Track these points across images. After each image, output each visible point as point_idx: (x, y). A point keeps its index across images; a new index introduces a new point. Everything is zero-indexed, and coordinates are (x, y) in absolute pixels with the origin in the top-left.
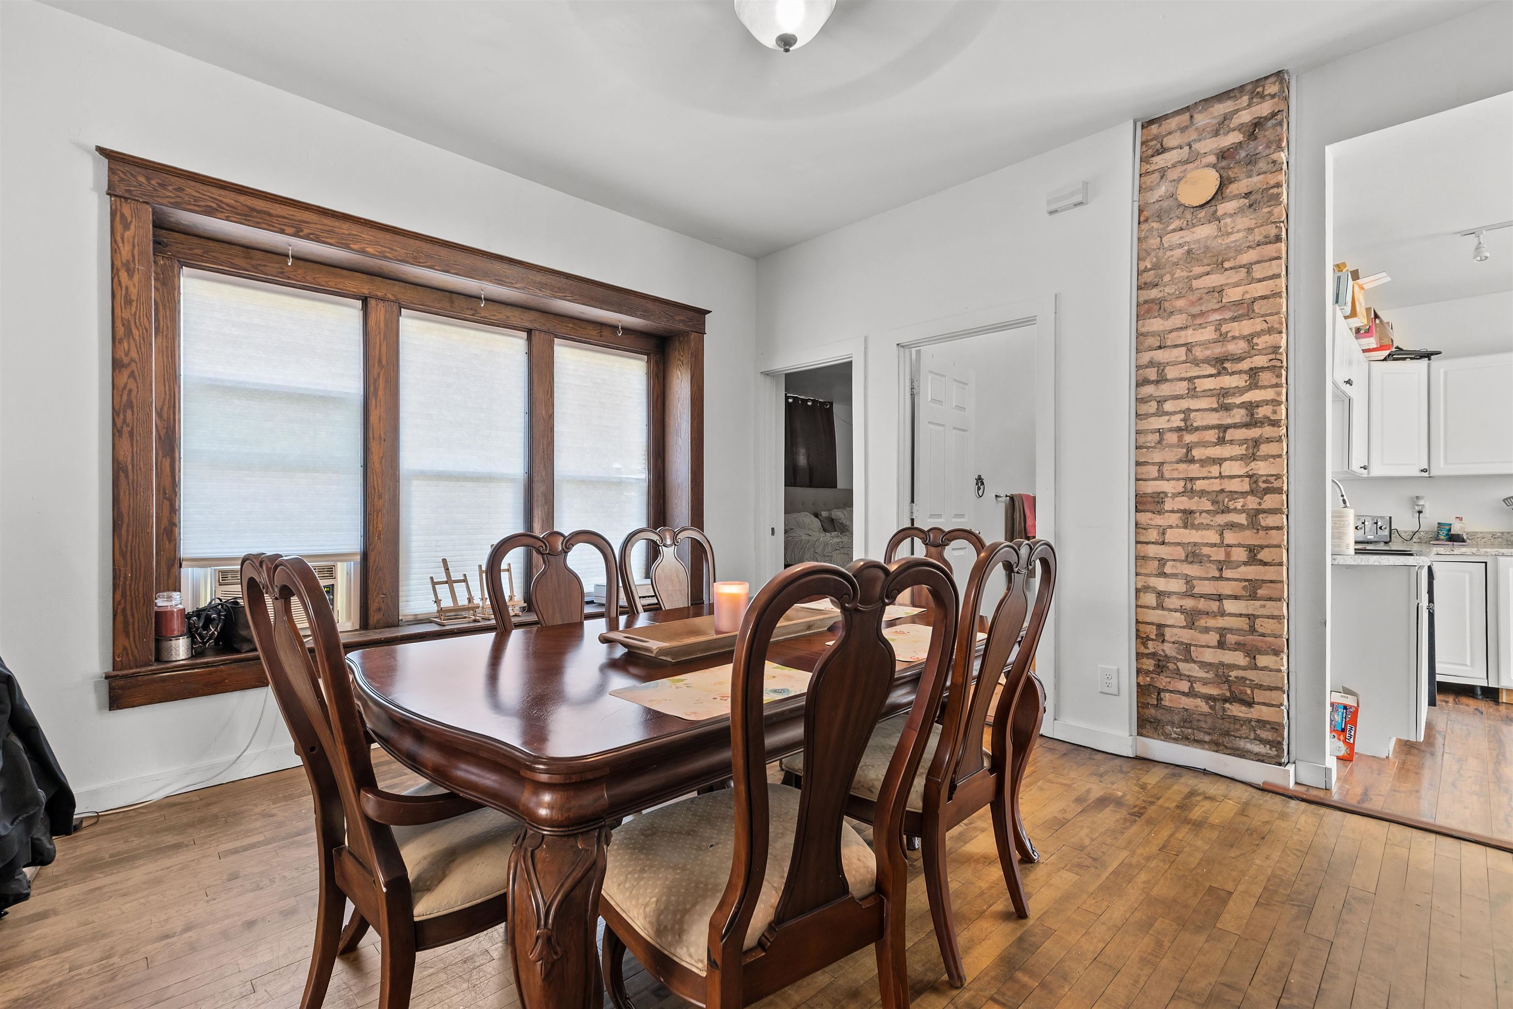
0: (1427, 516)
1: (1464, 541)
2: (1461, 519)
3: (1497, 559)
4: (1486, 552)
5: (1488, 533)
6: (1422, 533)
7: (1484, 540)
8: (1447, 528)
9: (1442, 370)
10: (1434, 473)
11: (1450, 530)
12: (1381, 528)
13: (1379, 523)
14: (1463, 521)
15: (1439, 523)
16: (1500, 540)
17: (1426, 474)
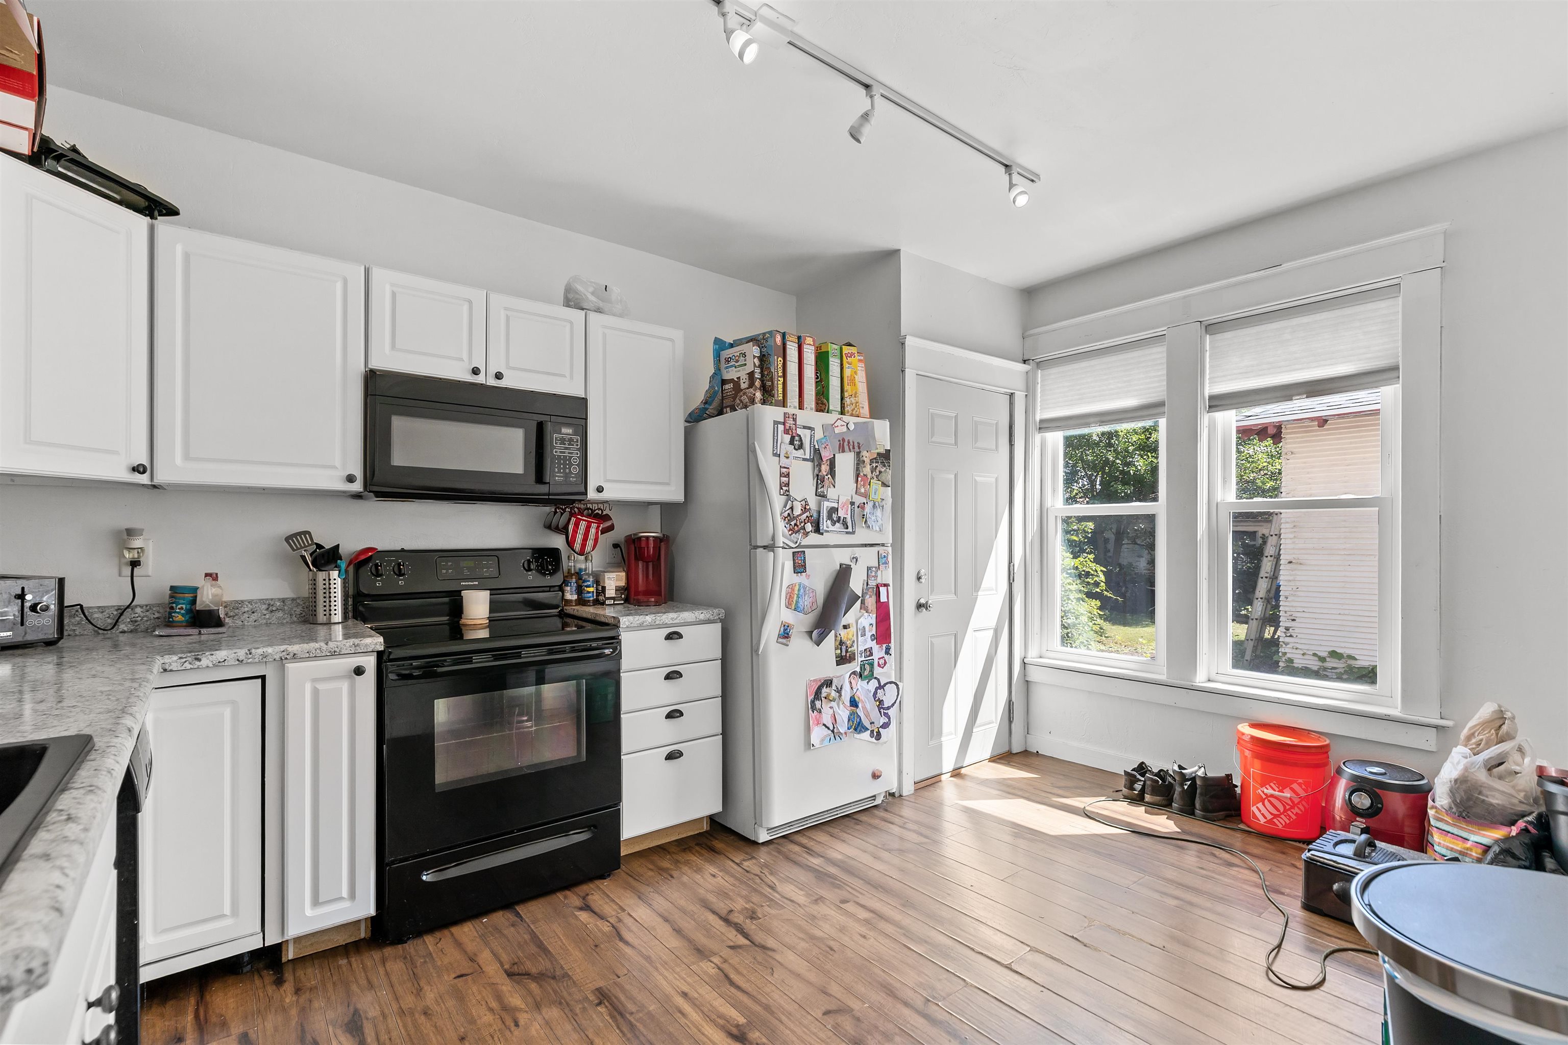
0: (150, 574)
1: (219, 623)
2: (212, 577)
3: (283, 666)
4: (264, 656)
5: (262, 601)
6: (138, 610)
7: (254, 617)
8: (189, 596)
9: (179, 249)
10: (161, 477)
11: (194, 601)
12: (33, 608)
13: (29, 597)
14: (219, 582)
15: (172, 588)
16: (280, 614)
17: (144, 479)
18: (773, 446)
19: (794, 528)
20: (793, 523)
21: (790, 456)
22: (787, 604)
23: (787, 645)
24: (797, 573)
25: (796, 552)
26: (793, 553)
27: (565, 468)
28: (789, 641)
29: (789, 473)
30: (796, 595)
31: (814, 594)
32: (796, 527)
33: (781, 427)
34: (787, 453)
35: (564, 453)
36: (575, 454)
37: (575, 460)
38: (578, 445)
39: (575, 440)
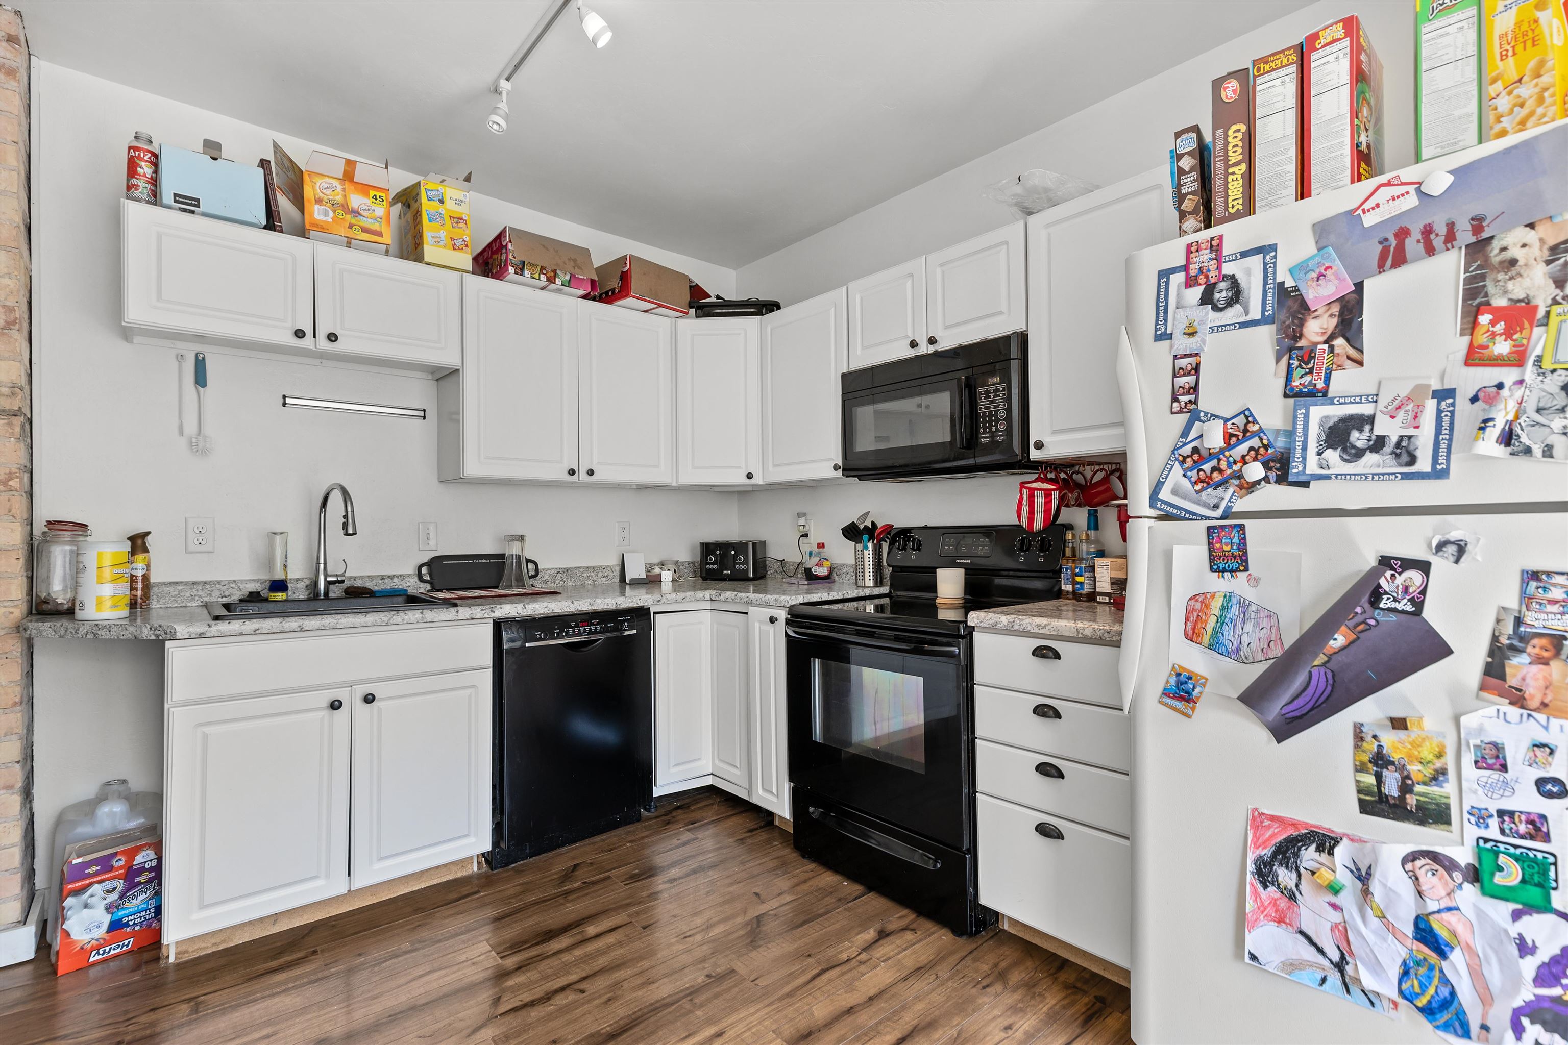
18: (1157, 320)
19: (1211, 478)
20: (1207, 467)
21: (1198, 328)
22: (1190, 632)
23: (1189, 716)
24: (1218, 571)
25: (1214, 527)
26: (1209, 528)
27: (990, 427)
28: (1193, 709)
29: (1198, 365)
30: (1214, 619)
31: (1274, 622)
32: (1215, 474)
33: (1178, 279)
34: (1190, 325)
35: (989, 408)
36: (1001, 406)
37: (1002, 414)
38: (1004, 395)
39: (1001, 389)
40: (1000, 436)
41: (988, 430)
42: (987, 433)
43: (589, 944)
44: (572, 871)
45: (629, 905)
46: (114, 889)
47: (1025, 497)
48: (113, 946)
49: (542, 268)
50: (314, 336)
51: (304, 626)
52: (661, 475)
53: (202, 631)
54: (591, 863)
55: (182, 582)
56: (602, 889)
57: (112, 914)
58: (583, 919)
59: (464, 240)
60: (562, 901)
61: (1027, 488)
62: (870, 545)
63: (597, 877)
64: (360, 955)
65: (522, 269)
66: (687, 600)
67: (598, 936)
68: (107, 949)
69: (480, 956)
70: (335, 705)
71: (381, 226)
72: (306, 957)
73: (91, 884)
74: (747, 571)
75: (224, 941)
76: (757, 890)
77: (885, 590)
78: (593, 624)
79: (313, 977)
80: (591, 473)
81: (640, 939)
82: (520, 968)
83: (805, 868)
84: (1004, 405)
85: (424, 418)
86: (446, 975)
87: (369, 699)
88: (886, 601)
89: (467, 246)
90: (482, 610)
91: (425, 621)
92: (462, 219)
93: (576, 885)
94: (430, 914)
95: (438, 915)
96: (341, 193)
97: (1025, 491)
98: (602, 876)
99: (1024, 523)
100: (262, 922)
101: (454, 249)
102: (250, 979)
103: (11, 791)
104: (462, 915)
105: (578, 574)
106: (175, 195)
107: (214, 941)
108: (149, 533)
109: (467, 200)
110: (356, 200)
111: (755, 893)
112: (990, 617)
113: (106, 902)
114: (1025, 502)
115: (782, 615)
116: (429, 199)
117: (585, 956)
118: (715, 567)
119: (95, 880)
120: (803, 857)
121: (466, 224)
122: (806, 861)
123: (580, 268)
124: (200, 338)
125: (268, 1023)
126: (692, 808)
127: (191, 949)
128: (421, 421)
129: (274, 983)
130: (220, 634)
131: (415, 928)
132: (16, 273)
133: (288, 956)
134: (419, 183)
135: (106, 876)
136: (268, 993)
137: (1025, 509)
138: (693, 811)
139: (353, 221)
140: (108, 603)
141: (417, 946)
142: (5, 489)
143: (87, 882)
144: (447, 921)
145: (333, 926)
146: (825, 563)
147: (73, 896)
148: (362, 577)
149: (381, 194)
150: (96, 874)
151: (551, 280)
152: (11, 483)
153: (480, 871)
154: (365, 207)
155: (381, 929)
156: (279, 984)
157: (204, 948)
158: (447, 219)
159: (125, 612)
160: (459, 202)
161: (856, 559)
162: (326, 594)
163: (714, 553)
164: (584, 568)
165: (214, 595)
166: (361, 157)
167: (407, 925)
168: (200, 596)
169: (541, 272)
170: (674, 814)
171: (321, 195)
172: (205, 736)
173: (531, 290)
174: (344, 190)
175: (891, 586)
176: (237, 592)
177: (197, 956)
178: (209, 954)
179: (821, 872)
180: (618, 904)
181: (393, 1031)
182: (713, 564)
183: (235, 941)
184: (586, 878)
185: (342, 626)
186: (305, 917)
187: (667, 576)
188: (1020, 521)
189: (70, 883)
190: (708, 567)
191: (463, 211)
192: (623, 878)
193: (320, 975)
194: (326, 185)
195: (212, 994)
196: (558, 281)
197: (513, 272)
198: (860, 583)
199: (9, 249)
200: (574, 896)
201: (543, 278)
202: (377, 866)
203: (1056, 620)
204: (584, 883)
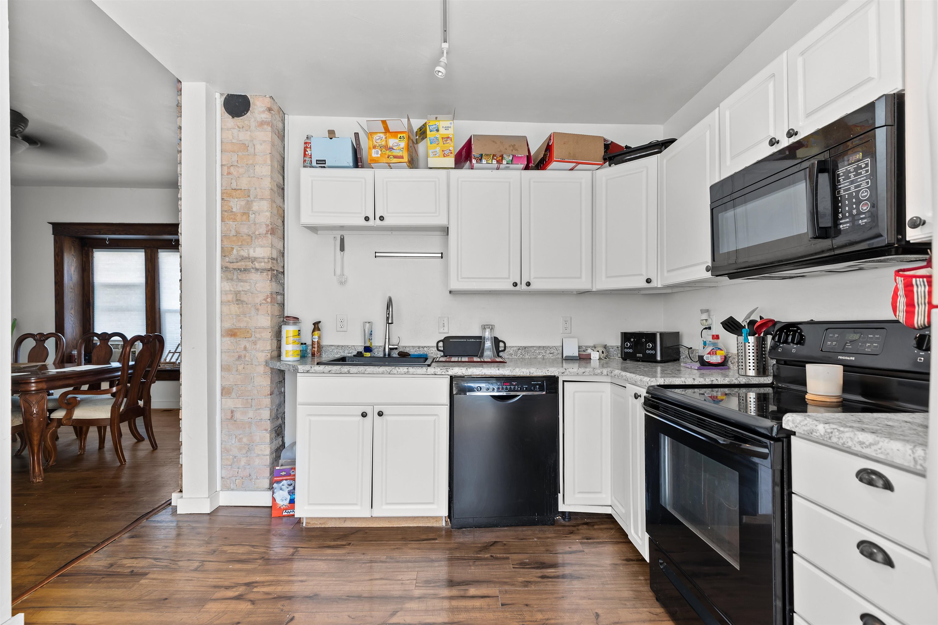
27: (851, 210)
35: (849, 189)
36: (864, 185)
37: (865, 194)
38: (867, 171)
39: (863, 166)
40: (862, 219)
41: (847, 215)
42: (847, 217)
43: (464, 601)
44: (491, 546)
45: (506, 583)
46: (291, 484)
47: (901, 286)
48: (291, 510)
49: (494, 156)
50: (375, 219)
51: (350, 371)
52: (584, 284)
53: (308, 370)
54: (505, 544)
55: (334, 345)
56: (499, 565)
57: (291, 495)
58: (474, 581)
59: (450, 150)
60: (471, 563)
61: (901, 276)
62: (751, 339)
63: (501, 555)
64: (364, 554)
65: (481, 160)
66: (587, 374)
67: (473, 597)
68: (289, 511)
69: (408, 580)
70: (364, 415)
71: (403, 153)
72: (345, 545)
73: (283, 480)
74: (655, 355)
75: (324, 523)
76: (600, 611)
77: (768, 380)
78: (513, 385)
79: (339, 558)
80: (528, 284)
81: (494, 612)
82: (420, 598)
83: (652, 610)
84: (867, 183)
85: (442, 257)
86: (386, 585)
87: (380, 414)
88: (769, 390)
89: (451, 153)
90: (441, 369)
91: (409, 373)
92: (448, 138)
93: (486, 556)
94: (406, 544)
95: (409, 545)
96: (385, 140)
97: (900, 280)
98: (505, 555)
99: (901, 317)
100: (339, 520)
101: (444, 156)
102: (319, 547)
103: (267, 432)
104: (419, 551)
105: (533, 351)
106: (317, 161)
107: (320, 522)
108: (320, 322)
109: (452, 126)
110: (392, 142)
111: (596, 613)
112: (806, 422)
113: (288, 489)
114: (901, 292)
115: (643, 392)
116: (431, 131)
117: (456, 608)
118: (631, 351)
119: (284, 478)
120: (657, 600)
121: (451, 140)
122: (657, 604)
123: (516, 150)
124: (342, 228)
125: (307, 574)
126: (596, 527)
127: (311, 523)
128: (440, 259)
129: (325, 554)
130: (315, 372)
131: (394, 549)
132: (270, 210)
133: (340, 541)
134: (426, 123)
135: (288, 478)
136: (319, 558)
137: (902, 301)
138: (595, 529)
139: (390, 154)
140: (291, 353)
141: (388, 560)
142: (266, 302)
143: (281, 478)
144: (410, 551)
145: (366, 533)
146: (719, 352)
147: (276, 483)
148: (409, 347)
149: (403, 135)
150: (284, 476)
151: (499, 162)
152: (268, 300)
153: (446, 527)
154: (395, 144)
155: (382, 543)
156: (327, 555)
157: (317, 524)
158: (440, 140)
159: (298, 358)
160: (447, 128)
161: (738, 350)
162: (389, 355)
163: (629, 340)
164: (537, 347)
165: (345, 352)
166: (388, 118)
167: (393, 545)
168: (340, 352)
169: (493, 158)
170: (580, 527)
171: (376, 143)
172: (310, 420)
173: (490, 171)
174: (386, 138)
175: (774, 376)
176: (354, 351)
177: (313, 527)
178: (318, 527)
179: (665, 619)
180: (499, 580)
181: (342, 606)
182: (629, 348)
183: (328, 525)
184: (495, 553)
185: (367, 373)
186: (358, 523)
187: (595, 356)
188: (895, 315)
189: (277, 477)
190: (626, 350)
191: (450, 132)
192: (515, 563)
193: (342, 558)
194: (378, 138)
195: (304, 549)
196: (504, 162)
197: (475, 162)
198: (742, 372)
199: (267, 200)
200: (480, 563)
201: (494, 162)
202: (385, 507)
203: (887, 440)
204: (491, 556)
